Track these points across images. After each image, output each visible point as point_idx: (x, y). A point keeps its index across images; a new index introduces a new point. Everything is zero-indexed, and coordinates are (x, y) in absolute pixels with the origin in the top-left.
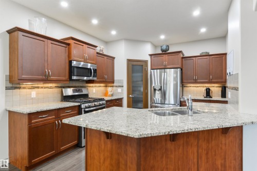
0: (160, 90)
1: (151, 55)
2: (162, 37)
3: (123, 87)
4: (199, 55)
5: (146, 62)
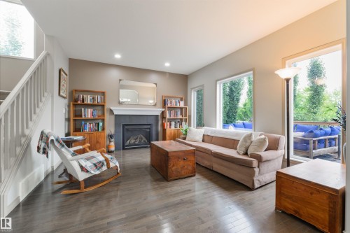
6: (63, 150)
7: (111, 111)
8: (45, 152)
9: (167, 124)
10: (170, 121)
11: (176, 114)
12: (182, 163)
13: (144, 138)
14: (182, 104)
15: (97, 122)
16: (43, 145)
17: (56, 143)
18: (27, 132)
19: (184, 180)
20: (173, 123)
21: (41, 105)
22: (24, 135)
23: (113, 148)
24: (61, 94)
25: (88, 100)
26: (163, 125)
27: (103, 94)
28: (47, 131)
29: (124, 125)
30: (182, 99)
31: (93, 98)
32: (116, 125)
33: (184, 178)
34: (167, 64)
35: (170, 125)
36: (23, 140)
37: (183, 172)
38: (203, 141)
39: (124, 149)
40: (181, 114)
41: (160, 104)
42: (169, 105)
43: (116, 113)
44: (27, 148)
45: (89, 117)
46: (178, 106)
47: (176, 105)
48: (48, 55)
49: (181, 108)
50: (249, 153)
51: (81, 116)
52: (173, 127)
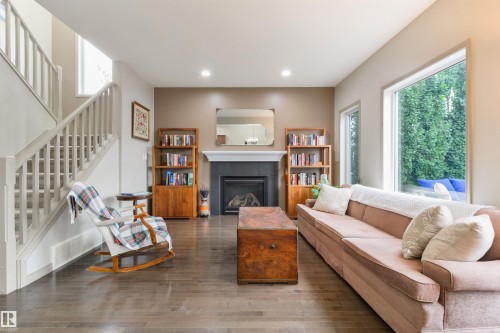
7: (205, 157)
9: (292, 177)
10: (297, 171)
11: (309, 160)
12: (266, 254)
13: (254, 198)
14: (321, 141)
15: (186, 172)
19: (269, 288)
20: (303, 176)
23: (206, 211)
24: (136, 134)
25: (175, 141)
26: (285, 179)
27: (195, 131)
29: (224, 178)
30: (321, 134)
31: (181, 139)
32: (213, 177)
33: (272, 284)
34: (286, 73)
35: (298, 178)
37: (269, 272)
38: (348, 213)
39: (223, 213)
40: (321, 160)
41: (281, 142)
42: (295, 144)
43: (211, 159)
45: (176, 164)
46: (313, 144)
47: (309, 142)
49: (321, 149)
50: (423, 259)
51: (166, 164)
52: (303, 182)
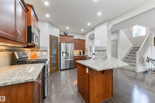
0: (66, 53)
1: (60, 35)
2: (67, 28)
3: (47, 51)
4: (77, 39)
5: (58, 38)
6: (153, 62)
8: (148, 62)
16: (148, 60)
17: (151, 60)
18: (144, 57)
21: (147, 50)
22: (143, 57)
28: (149, 57)
36: (143, 58)
44: (144, 61)
48: (150, 34)
